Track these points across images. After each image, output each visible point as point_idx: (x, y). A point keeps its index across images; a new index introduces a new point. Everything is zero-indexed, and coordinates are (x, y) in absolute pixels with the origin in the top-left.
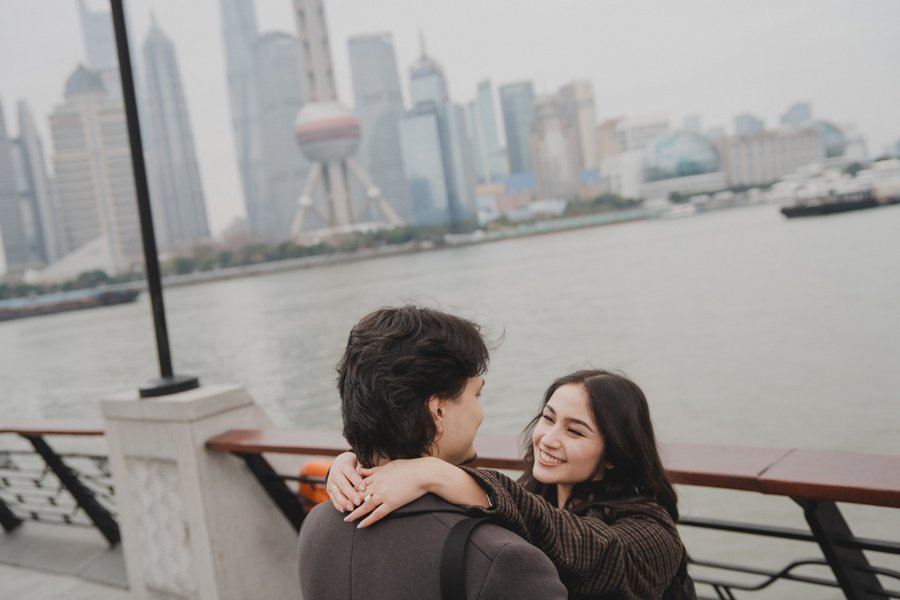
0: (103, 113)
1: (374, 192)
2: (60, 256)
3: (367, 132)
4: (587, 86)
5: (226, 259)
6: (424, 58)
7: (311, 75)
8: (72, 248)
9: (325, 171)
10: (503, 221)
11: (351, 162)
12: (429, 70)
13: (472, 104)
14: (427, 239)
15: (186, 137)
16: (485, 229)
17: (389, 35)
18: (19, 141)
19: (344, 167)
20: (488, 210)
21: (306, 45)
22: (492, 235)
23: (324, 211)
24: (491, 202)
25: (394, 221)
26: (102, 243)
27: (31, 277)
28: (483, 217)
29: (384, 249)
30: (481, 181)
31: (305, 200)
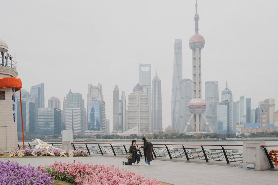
0: (141, 96)
1: (207, 123)
2: (126, 130)
3: (207, 107)
4: (273, 100)
5: (166, 136)
6: (227, 89)
7: (195, 91)
8: (129, 129)
9: (195, 116)
10: (243, 135)
11: (202, 115)
12: (228, 92)
13: (238, 102)
14: (221, 138)
15: (160, 104)
16: (237, 137)
17: (217, 82)
18: (121, 101)
19: (200, 116)
20: (239, 132)
21: (195, 83)
22: (239, 139)
23: (193, 127)
24: (240, 130)
25: (212, 132)
26: (137, 128)
27: (119, 134)
28: (237, 134)
29: (208, 139)
30: (238, 124)
31: (188, 123)
